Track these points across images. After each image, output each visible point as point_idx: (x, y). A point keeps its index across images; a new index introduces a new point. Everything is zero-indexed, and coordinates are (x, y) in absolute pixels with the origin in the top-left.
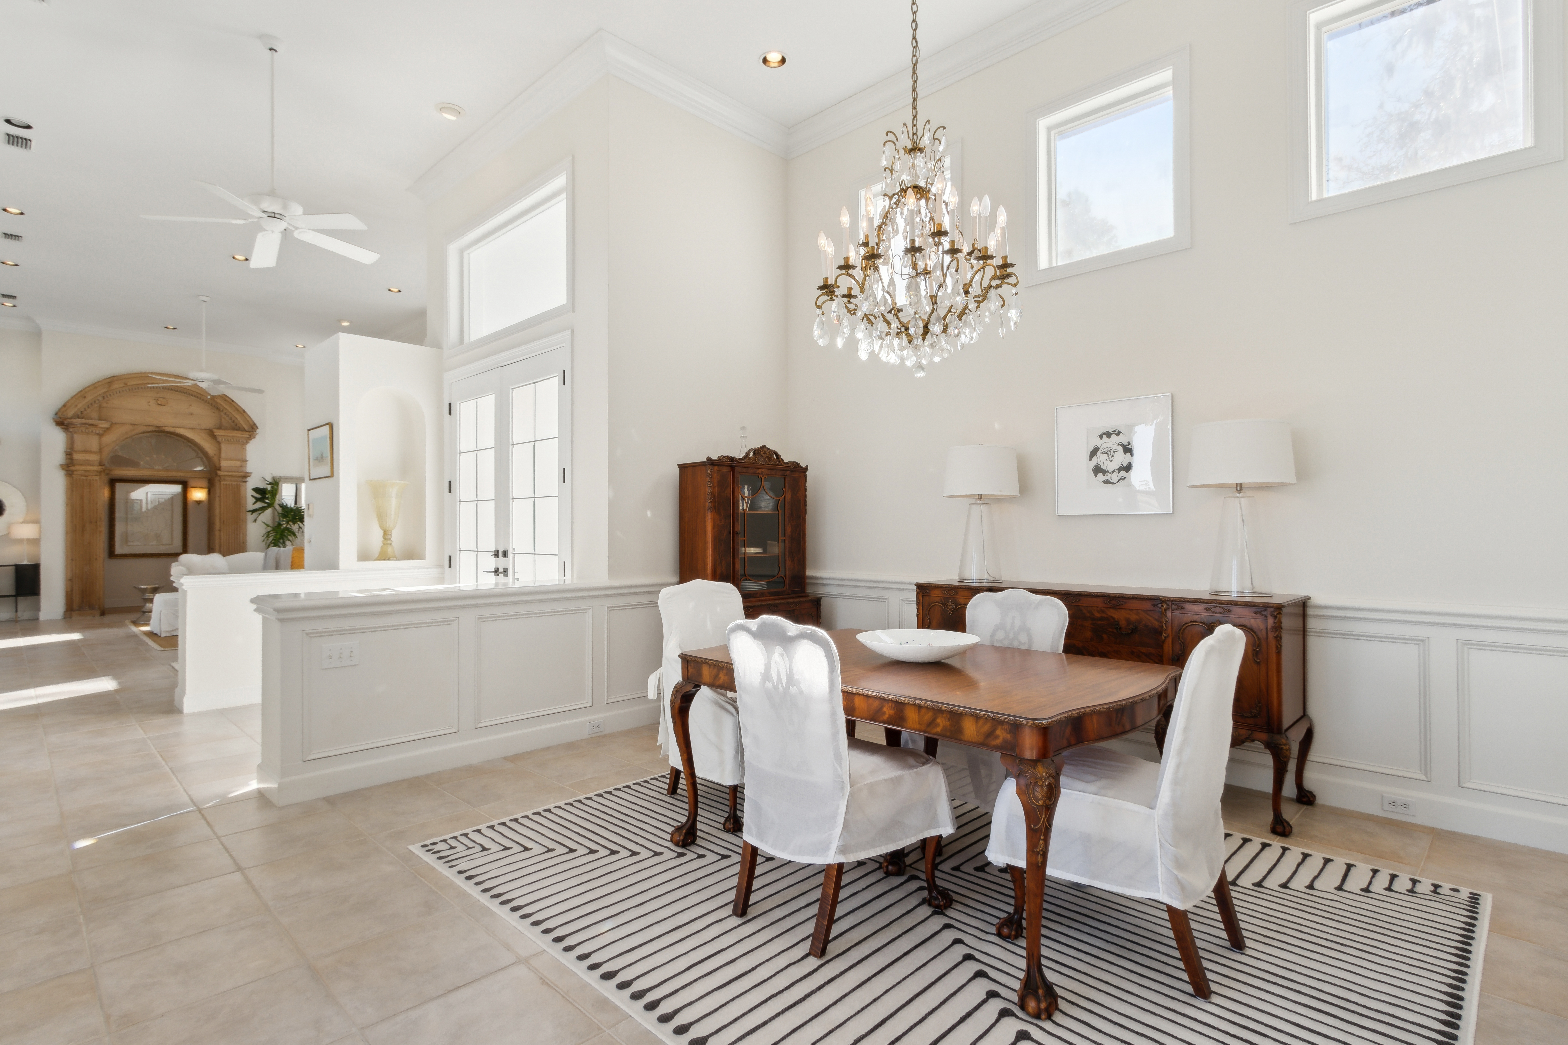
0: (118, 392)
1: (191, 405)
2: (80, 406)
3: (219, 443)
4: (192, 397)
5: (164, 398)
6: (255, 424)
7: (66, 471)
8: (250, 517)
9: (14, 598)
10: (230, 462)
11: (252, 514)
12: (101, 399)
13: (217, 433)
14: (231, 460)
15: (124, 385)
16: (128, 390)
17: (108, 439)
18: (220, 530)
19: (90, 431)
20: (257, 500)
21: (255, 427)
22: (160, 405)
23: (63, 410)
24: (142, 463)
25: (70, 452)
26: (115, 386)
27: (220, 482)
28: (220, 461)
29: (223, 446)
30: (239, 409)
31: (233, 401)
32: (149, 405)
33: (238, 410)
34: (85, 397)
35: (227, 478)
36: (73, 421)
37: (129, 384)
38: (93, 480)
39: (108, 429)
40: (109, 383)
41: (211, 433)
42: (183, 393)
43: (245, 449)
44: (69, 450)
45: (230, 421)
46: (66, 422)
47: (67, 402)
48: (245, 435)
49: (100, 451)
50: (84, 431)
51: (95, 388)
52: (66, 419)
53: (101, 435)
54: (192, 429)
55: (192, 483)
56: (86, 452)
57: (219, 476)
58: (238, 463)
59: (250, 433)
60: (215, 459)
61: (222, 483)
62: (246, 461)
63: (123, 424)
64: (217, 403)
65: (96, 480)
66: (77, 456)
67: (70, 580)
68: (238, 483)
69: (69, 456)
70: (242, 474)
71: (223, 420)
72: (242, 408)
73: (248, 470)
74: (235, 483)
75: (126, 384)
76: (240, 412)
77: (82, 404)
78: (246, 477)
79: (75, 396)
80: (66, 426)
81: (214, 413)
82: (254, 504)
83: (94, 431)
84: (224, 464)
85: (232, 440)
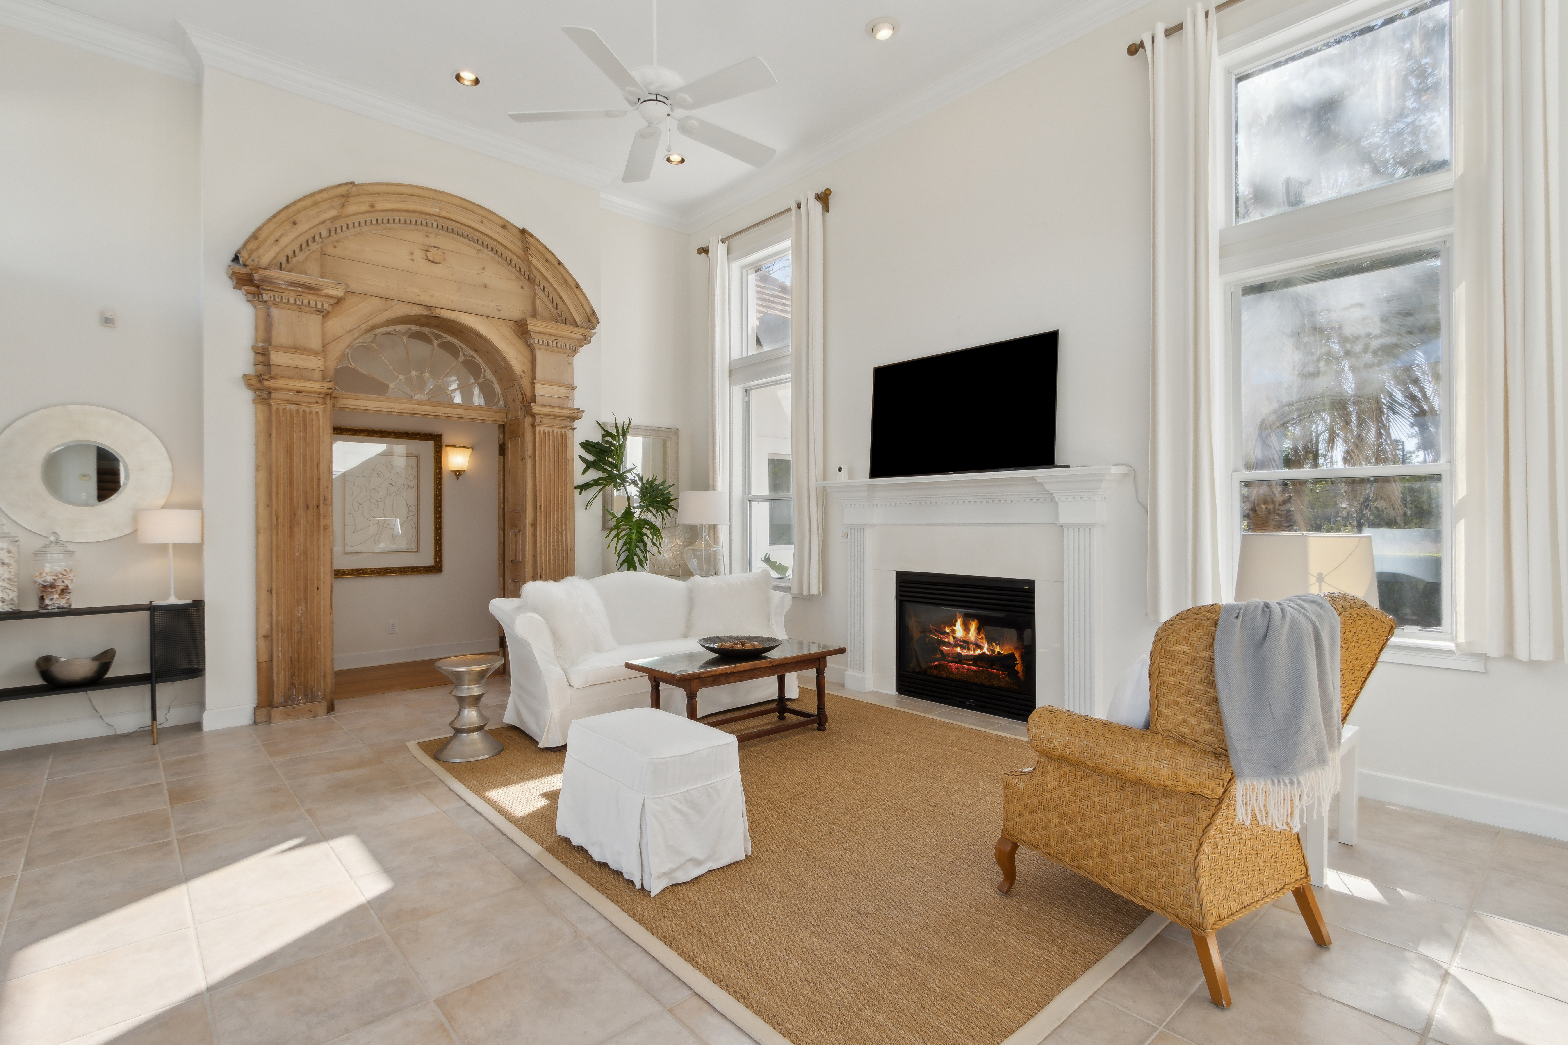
0: (357, 224)
1: (484, 269)
2: (284, 241)
3: (531, 349)
4: (486, 251)
5: (438, 248)
6: (594, 313)
7: (256, 390)
8: (579, 499)
9: (147, 688)
10: (549, 388)
11: (580, 493)
12: (325, 233)
13: (534, 326)
14: (553, 384)
15: (369, 209)
16: (374, 222)
17: (338, 324)
18: (534, 525)
19: (306, 302)
20: (589, 465)
21: (594, 321)
22: (432, 261)
23: (251, 246)
24: (391, 386)
25: (263, 348)
26: (351, 209)
27: (533, 426)
28: (533, 384)
29: (539, 355)
30: (570, 280)
31: (560, 263)
32: (413, 260)
33: (567, 283)
34: (295, 223)
35: (545, 421)
36: (274, 273)
37: (379, 206)
38: (311, 412)
39: (339, 301)
40: (343, 196)
41: (521, 329)
42: (472, 240)
43: (571, 364)
44: (260, 345)
45: (550, 305)
46: (256, 276)
47: (260, 229)
48: (576, 334)
49: (324, 350)
50: (292, 301)
51: (316, 204)
52: (257, 269)
53: (325, 315)
54: (487, 317)
55: (446, 440)
56: (297, 349)
57: (533, 416)
58: (563, 391)
59: (585, 332)
60: (525, 382)
61: (538, 429)
62: (574, 388)
63: (366, 295)
64: (530, 264)
65: (317, 412)
66: (278, 358)
67: (265, 637)
68: (563, 431)
69: (261, 358)
70: (571, 412)
71: (538, 303)
72: (574, 280)
73: (577, 405)
74: (559, 430)
75: (372, 206)
76: (571, 287)
77: (289, 239)
78: (573, 419)
79: (275, 216)
80: (258, 286)
81: (522, 288)
82: (584, 473)
83: (313, 303)
84: (541, 390)
85: (555, 345)
